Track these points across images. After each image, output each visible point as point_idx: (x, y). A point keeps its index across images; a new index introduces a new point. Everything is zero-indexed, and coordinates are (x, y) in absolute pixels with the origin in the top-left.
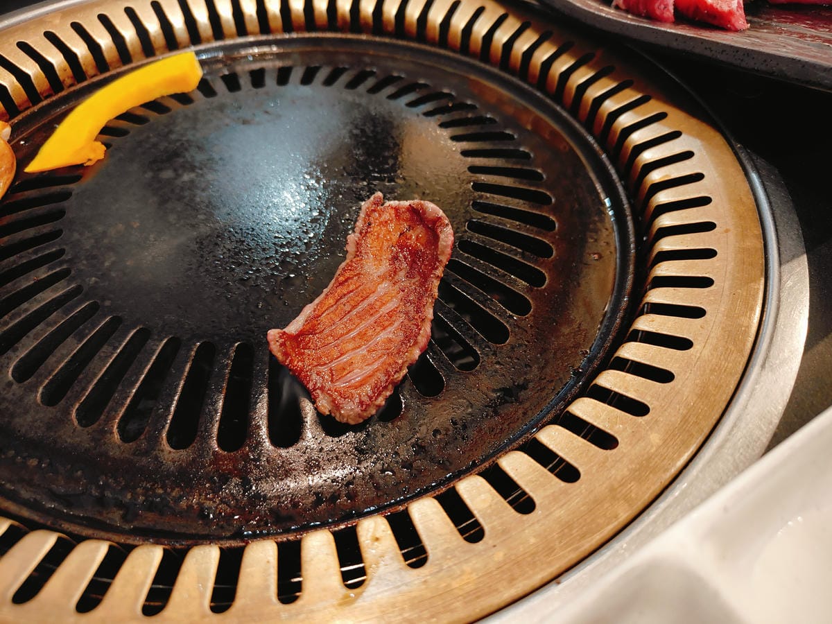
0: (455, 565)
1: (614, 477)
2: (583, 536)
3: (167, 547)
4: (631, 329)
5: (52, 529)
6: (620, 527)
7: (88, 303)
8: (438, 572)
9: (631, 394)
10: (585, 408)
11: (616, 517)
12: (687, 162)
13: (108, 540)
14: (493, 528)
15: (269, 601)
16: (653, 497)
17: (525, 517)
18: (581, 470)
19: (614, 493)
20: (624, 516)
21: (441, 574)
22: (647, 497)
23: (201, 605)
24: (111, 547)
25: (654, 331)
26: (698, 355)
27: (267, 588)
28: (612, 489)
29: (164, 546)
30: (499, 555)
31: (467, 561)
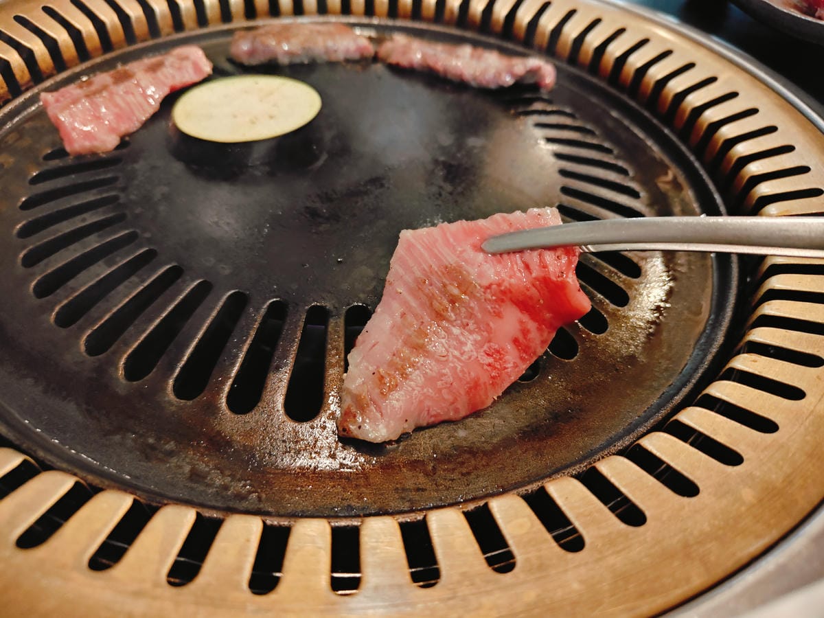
0: (473, 594)
1: (689, 530)
2: (642, 595)
3: (137, 498)
4: (727, 367)
5: (18, 449)
6: (690, 593)
7: (127, 232)
8: (450, 599)
9: (721, 438)
10: (660, 444)
11: (688, 580)
12: (814, 200)
13: (75, 475)
14: (527, 560)
15: (237, 587)
16: (737, 566)
17: (570, 555)
18: (647, 513)
19: (686, 551)
20: (698, 582)
21: (451, 602)
22: (730, 565)
23: (158, 572)
24: (77, 483)
25: (757, 373)
26: (812, 408)
27: (239, 569)
28: (686, 546)
29: (135, 496)
30: (530, 594)
31: (488, 593)
